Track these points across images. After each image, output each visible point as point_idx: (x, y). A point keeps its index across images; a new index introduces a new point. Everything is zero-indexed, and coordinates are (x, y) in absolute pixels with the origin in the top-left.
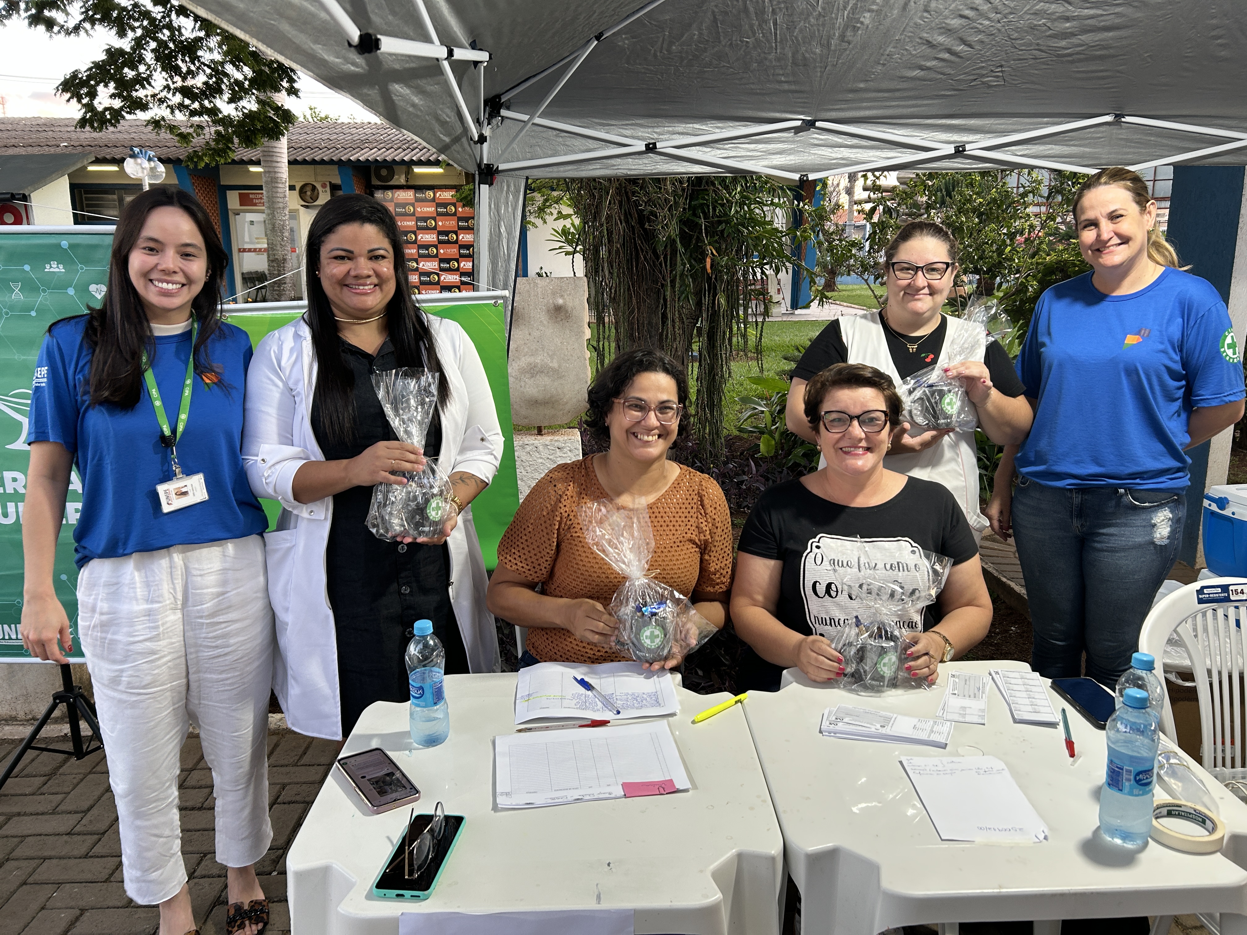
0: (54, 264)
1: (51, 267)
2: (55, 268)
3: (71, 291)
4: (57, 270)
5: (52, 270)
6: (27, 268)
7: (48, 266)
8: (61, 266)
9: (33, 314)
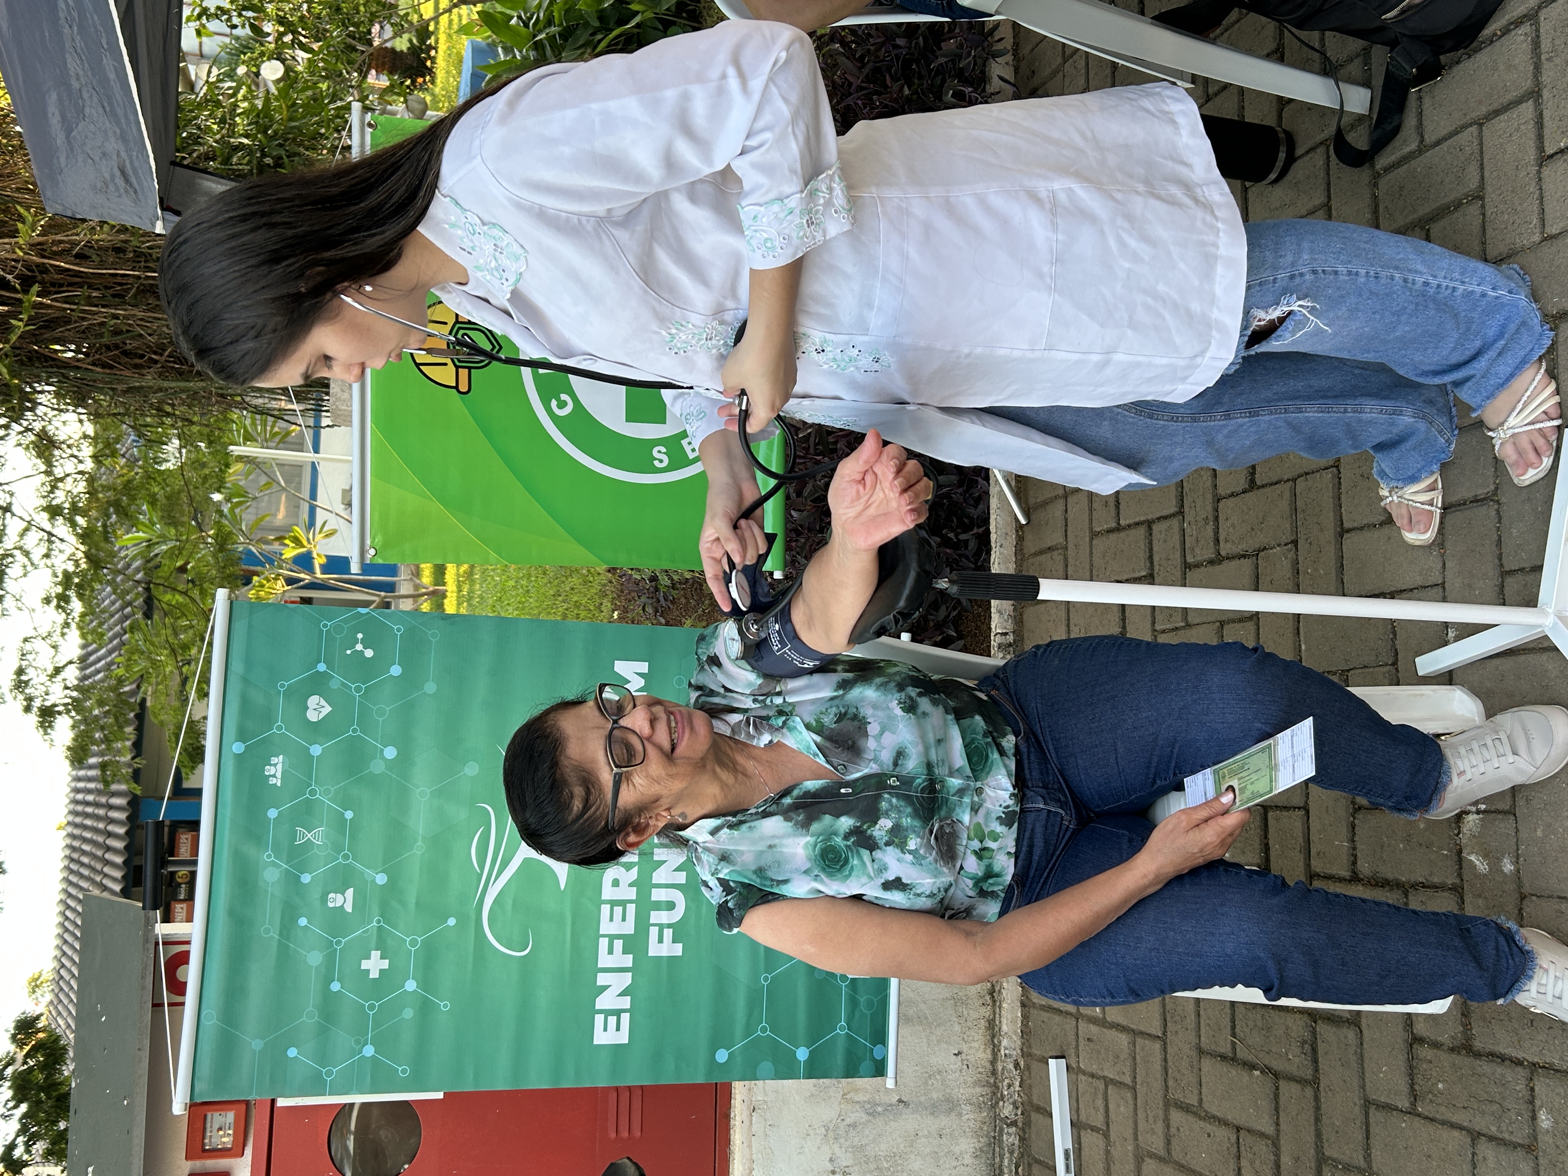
0: (269, 770)
1: (274, 776)
2: (276, 770)
3: (316, 750)
4: (280, 767)
5: (279, 775)
6: (273, 813)
7: (272, 781)
8: (274, 760)
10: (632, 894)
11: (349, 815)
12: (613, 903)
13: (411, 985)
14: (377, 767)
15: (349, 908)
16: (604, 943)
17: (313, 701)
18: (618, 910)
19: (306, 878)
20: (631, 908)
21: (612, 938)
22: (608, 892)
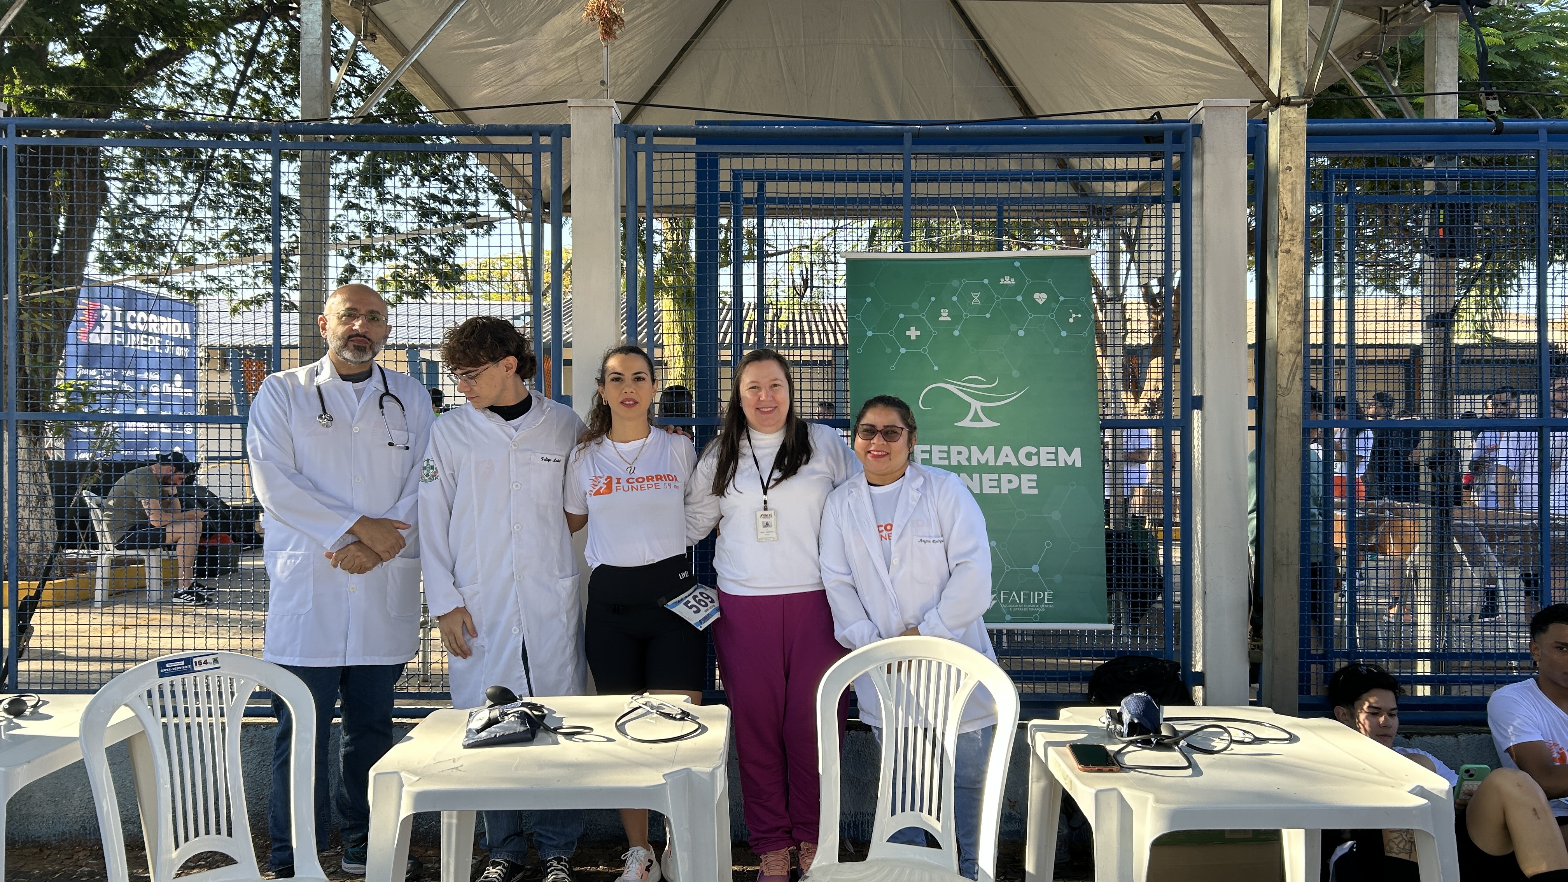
0: (1007, 278)
1: (1005, 280)
2: (1008, 281)
3: (1019, 298)
5: (1006, 283)
6: (986, 281)
7: (1002, 280)
8: (1012, 280)
10: (954, 463)
11: (988, 316)
12: (948, 452)
13: (903, 351)
14: (1013, 327)
15: (941, 319)
16: (927, 448)
17: (1044, 296)
18: (945, 455)
19: (955, 299)
20: (946, 462)
21: (930, 452)
22: (954, 449)
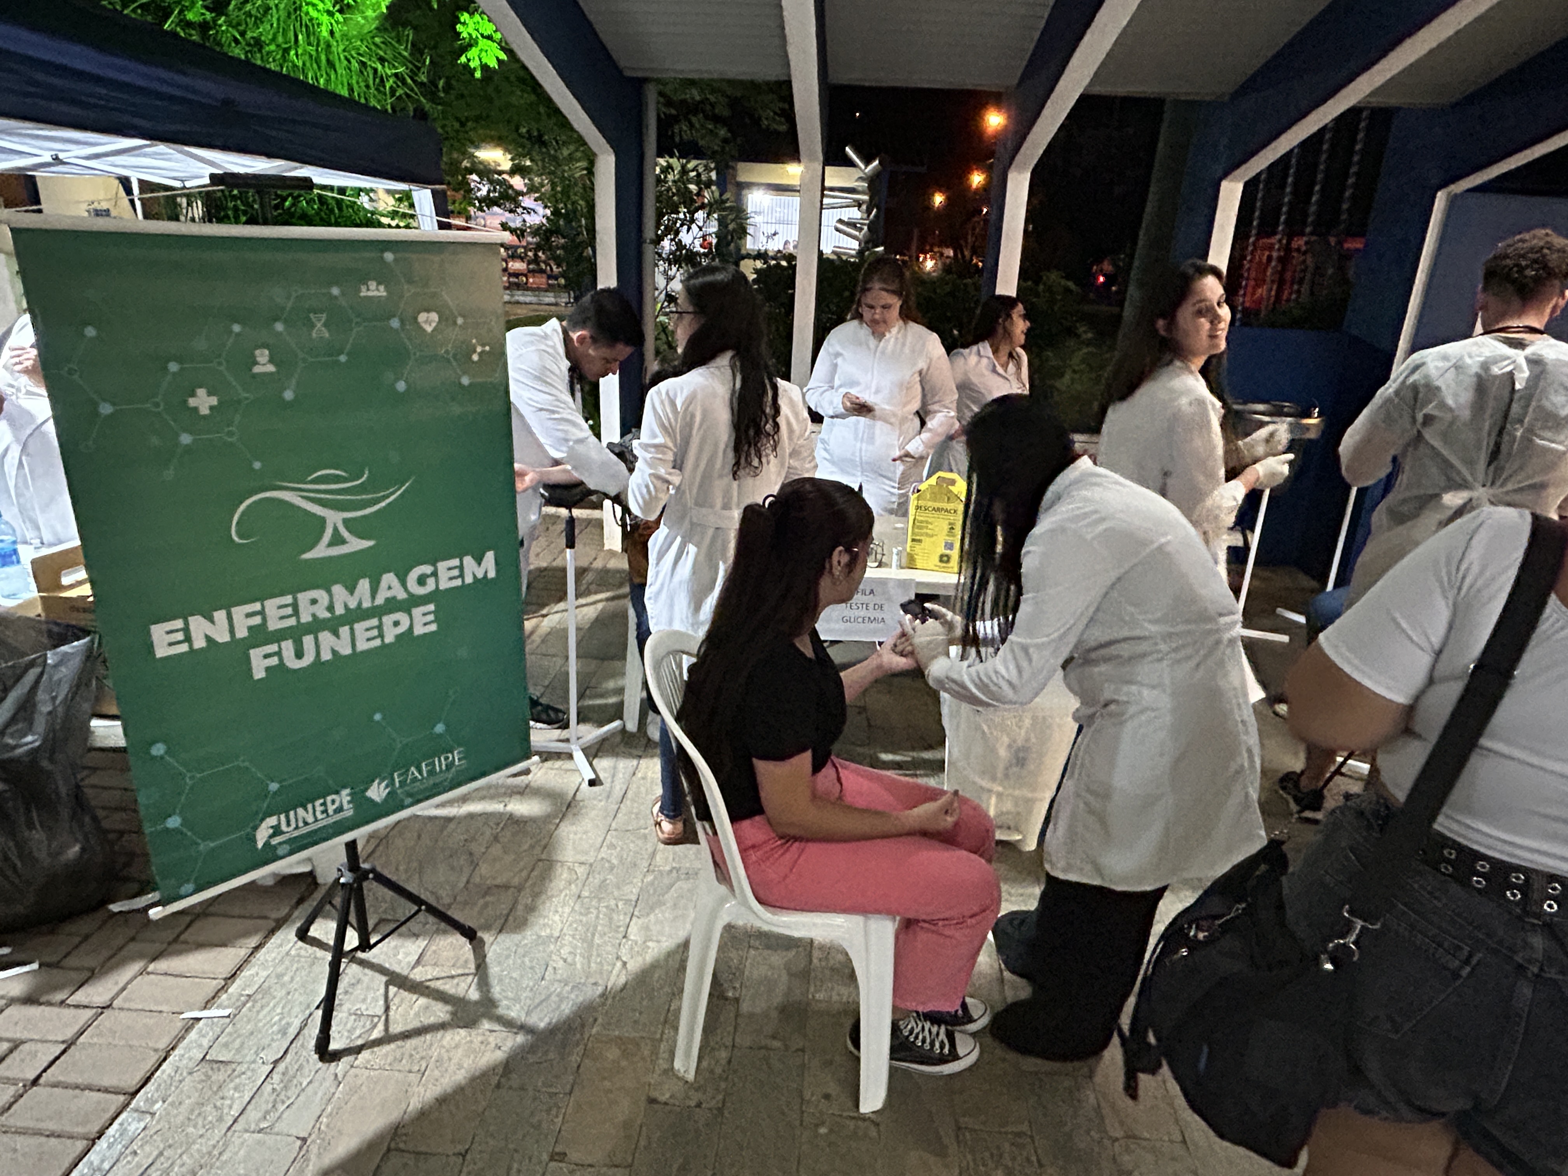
0: (373, 285)
1: (368, 290)
2: (373, 290)
3: (395, 323)
4: (376, 293)
5: (370, 294)
6: (335, 291)
7: (364, 288)
8: (382, 288)
9: (343, 358)
10: (306, 618)
12: (295, 606)
13: (186, 439)
14: (387, 376)
15: (257, 369)
16: (257, 606)
17: (434, 316)
18: (289, 610)
19: (279, 327)
20: (292, 622)
21: (262, 613)
